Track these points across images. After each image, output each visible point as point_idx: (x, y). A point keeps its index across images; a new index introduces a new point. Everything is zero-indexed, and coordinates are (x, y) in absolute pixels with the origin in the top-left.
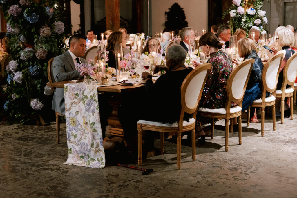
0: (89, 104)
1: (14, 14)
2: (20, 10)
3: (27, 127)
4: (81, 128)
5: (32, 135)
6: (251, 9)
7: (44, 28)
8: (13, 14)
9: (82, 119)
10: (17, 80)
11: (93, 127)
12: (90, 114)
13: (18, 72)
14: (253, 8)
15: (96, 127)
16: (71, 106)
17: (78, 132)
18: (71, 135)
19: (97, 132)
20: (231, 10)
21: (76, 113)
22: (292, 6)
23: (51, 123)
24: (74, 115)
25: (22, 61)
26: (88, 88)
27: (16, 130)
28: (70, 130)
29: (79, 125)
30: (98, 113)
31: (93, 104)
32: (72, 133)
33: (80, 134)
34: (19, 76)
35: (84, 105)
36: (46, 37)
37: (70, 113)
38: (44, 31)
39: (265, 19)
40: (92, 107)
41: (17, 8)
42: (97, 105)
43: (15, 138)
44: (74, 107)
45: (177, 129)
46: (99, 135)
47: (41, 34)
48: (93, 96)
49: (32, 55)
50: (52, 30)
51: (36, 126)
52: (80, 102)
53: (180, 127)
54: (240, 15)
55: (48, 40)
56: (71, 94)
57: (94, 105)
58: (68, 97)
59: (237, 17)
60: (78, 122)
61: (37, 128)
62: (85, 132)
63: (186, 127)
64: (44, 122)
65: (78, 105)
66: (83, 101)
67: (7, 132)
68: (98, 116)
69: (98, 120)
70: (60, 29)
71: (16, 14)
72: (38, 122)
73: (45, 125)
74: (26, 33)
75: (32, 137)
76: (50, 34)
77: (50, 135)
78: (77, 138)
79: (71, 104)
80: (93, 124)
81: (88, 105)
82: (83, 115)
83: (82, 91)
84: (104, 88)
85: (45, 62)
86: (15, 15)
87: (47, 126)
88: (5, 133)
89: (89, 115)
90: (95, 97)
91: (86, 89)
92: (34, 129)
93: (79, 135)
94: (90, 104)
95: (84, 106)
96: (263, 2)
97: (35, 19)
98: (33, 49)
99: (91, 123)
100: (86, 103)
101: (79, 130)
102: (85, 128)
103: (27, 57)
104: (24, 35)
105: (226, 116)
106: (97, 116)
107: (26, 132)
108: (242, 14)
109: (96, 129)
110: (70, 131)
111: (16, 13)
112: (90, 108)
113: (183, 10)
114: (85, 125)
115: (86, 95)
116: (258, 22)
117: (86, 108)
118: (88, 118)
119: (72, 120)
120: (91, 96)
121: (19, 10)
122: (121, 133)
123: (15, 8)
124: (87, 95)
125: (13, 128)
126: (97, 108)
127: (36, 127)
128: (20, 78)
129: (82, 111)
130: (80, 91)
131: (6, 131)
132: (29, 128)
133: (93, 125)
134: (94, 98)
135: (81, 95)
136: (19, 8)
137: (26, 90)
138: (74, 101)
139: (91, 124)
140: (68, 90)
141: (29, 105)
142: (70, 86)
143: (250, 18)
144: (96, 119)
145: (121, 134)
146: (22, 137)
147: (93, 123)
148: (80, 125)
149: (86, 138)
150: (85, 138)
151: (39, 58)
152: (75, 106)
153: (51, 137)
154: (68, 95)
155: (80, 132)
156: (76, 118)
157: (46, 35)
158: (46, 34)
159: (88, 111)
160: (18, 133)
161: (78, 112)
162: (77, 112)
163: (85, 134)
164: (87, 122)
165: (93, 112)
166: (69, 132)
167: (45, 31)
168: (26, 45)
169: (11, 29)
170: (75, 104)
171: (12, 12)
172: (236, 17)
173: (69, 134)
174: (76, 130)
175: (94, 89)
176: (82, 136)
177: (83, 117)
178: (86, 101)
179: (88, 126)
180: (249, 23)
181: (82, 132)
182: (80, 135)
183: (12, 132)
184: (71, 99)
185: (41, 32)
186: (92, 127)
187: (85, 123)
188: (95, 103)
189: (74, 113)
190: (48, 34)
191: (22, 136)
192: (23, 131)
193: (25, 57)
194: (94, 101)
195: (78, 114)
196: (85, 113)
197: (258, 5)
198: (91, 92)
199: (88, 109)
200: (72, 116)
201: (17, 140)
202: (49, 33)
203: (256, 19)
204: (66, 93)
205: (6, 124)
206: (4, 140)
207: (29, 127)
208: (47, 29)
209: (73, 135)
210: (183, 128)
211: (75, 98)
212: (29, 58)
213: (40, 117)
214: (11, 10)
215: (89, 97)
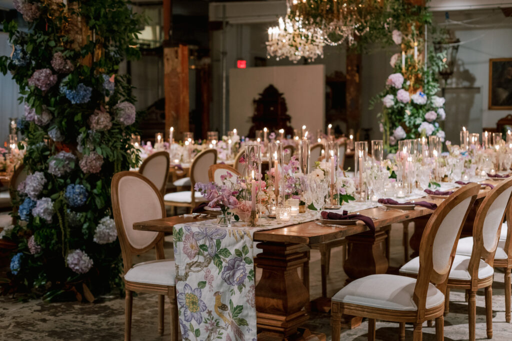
0: (232, 268)
1: (41, 86)
2: (54, 79)
3: (59, 307)
4: (209, 318)
5: (75, 324)
6: (420, 94)
7: (98, 114)
8: (39, 87)
9: (214, 298)
10: (42, 215)
11: (240, 315)
12: (232, 287)
13: (44, 199)
14: (422, 93)
15: (247, 316)
16: (188, 270)
17: (202, 324)
18: (189, 328)
19: (247, 325)
20: (385, 96)
21: (199, 284)
22: (454, 95)
23: (105, 298)
24: (193, 290)
25: (52, 176)
26: (230, 234)
27: (40, 314)
28: (187, 318)
29: (204, 310)
30: (250, 287)
31: (241, 267)
32: (191, 325)
33: (207, 329)
34: (46, 205)
35: (218, 270)
36: (102, 133)
37: (186, 285)
38: (98, 120)
39: (442, 112)
40: (238, 274)
41: (48, 76)
42: (249, 270)
43: (43, 331)
44: (194, 272)
45: (415, 314)
46: (251, 332)
47: (93, 126)
48: (241, 250)
49: (72, 165)
50: (113, 119)
51: (77, 304)
52: (209, 263)
53: (422, 312)
54: (402, 103)
55: (105, 137)
56: (188, 245)
57: (245, 269)
58: (182, 252)
59: (398, 108)
60: (202, 304)
61: (81, 309)
62: (220, 324)
63: (431, 312)
64: (92, 297)
65: (205, 269)
66: (217, 260)
67: (23, 318)
68: (251, 294)
69: (250, 302)
70: (129, 117)
71: (45, 86)
72: (79, 297)
73: (95, 302)
74: (63, 123)
75: (77, 330)
76: (110, 125)
77: (112, 324)
78: (200, 336)
79: (188, 266)
80: (240, 308)
81: (228, 270)
82: (217, 291)
83: (215, 241)
84: (268, 234)
85: (99, 180)
86: (43, 89)
87: (99, 305)
88: (19, 320)
89: (229, 289)
90: (246, 253)
91: (225, 236)
92: (74, 311)
93: (205, 331)
94: (234, 266)
95: (220, 271)
96: (438, 83)
97: (84, 96)
98: (74, 153)
99: (235, 306)
100: (224, 264)
101: (204, 320)
102: (220, 316)
103: (62, 169)
104: (60, 128)
105: (471, 285)
106: (249, 291)
107: (61, 317)
108: (405, 102)
109: (245, 319)
110: (187, 321)
111: (46, 84)
112: (234, 274)
113: (283, 96)
114: (220, 310)
115: (226, 249)
116: (431, 115)
117: (223, 274)
118: (227, 296)
119: (189, 298)
120: (237, 251)
121: (52, 78)
122: (279, 324)
123: (44, 75)
124: (229, 248)
125: (30, 309)
126: (250, 275)
127: (77, 307)
128: (49, 211)
129: (213, 282)
130: (212, 239)
131: (19, 315)
132: (63, 309)
133: (239, 312)
134: (243, 255)
135: (214, 248)
136: (51, 76)
137: (59, 234)
138: (195, 260)
139: (235, 309)
140: (183, 238)
141: (64, 262)
142: (189, 230)
143: (417, 110)
144: (245, 299)
145: (280, 326)
146: (57, 329)
147: (240, 306)
148: (207, 311)
149: (221, 338)
150: (218, 337)
151: (87, 170)
152: (198, 271)
153: (118, 330)
154: (182, 248)
155: (207, 325)
156: (199, 295)
157: (103, 129)
158: (102, 126)
159: (228, 282)
160: (44, 320)
161: (205, 283)
162: (202, 284)
163: (218, 330)
164: (224, 303)
165: (241, 285)
166: (184, 322)
167: (101, 121)
168: (60, 146)
169: (34, 115)
170: (197, 266)
171: (37, 83)
172: (395, 107)
173: (184, 326)
174: (197, 321)
175: (245, 236)
176: (211, 333)
177: (216, 293)
178: (224, 260)
179: (228, 311)
180: (416, 117)
181: (213, 325)
182: (207, 331)
183: (34, 319)
184: (190, 257)
185: (94, 121)
186: (236, 315)
187: (219, 307)
188: (247, 265)
189: (195, 285)
190: (106, 126)
191: (57, 327)
192: (54, 314)
193: (57, 169)
194: (243, 261)
195: (203, 287)
196: (221, 285)
197: (430, 87)
198: (237, 242)
199: (229, 278)
200: (190, 292)
201: (48, 336)
202: (108, 124)
203: (428, 110)
204: (178, 243)
205: (16, 301)
206: (21, 336)
207: (63, 306)
208: (104, 117)
209: (192, 330)
210: (426, 313)
211: (199, 254)
212: (66, 172)
213: (84, 286)
214: (36, 79)
215: (233, 251)
